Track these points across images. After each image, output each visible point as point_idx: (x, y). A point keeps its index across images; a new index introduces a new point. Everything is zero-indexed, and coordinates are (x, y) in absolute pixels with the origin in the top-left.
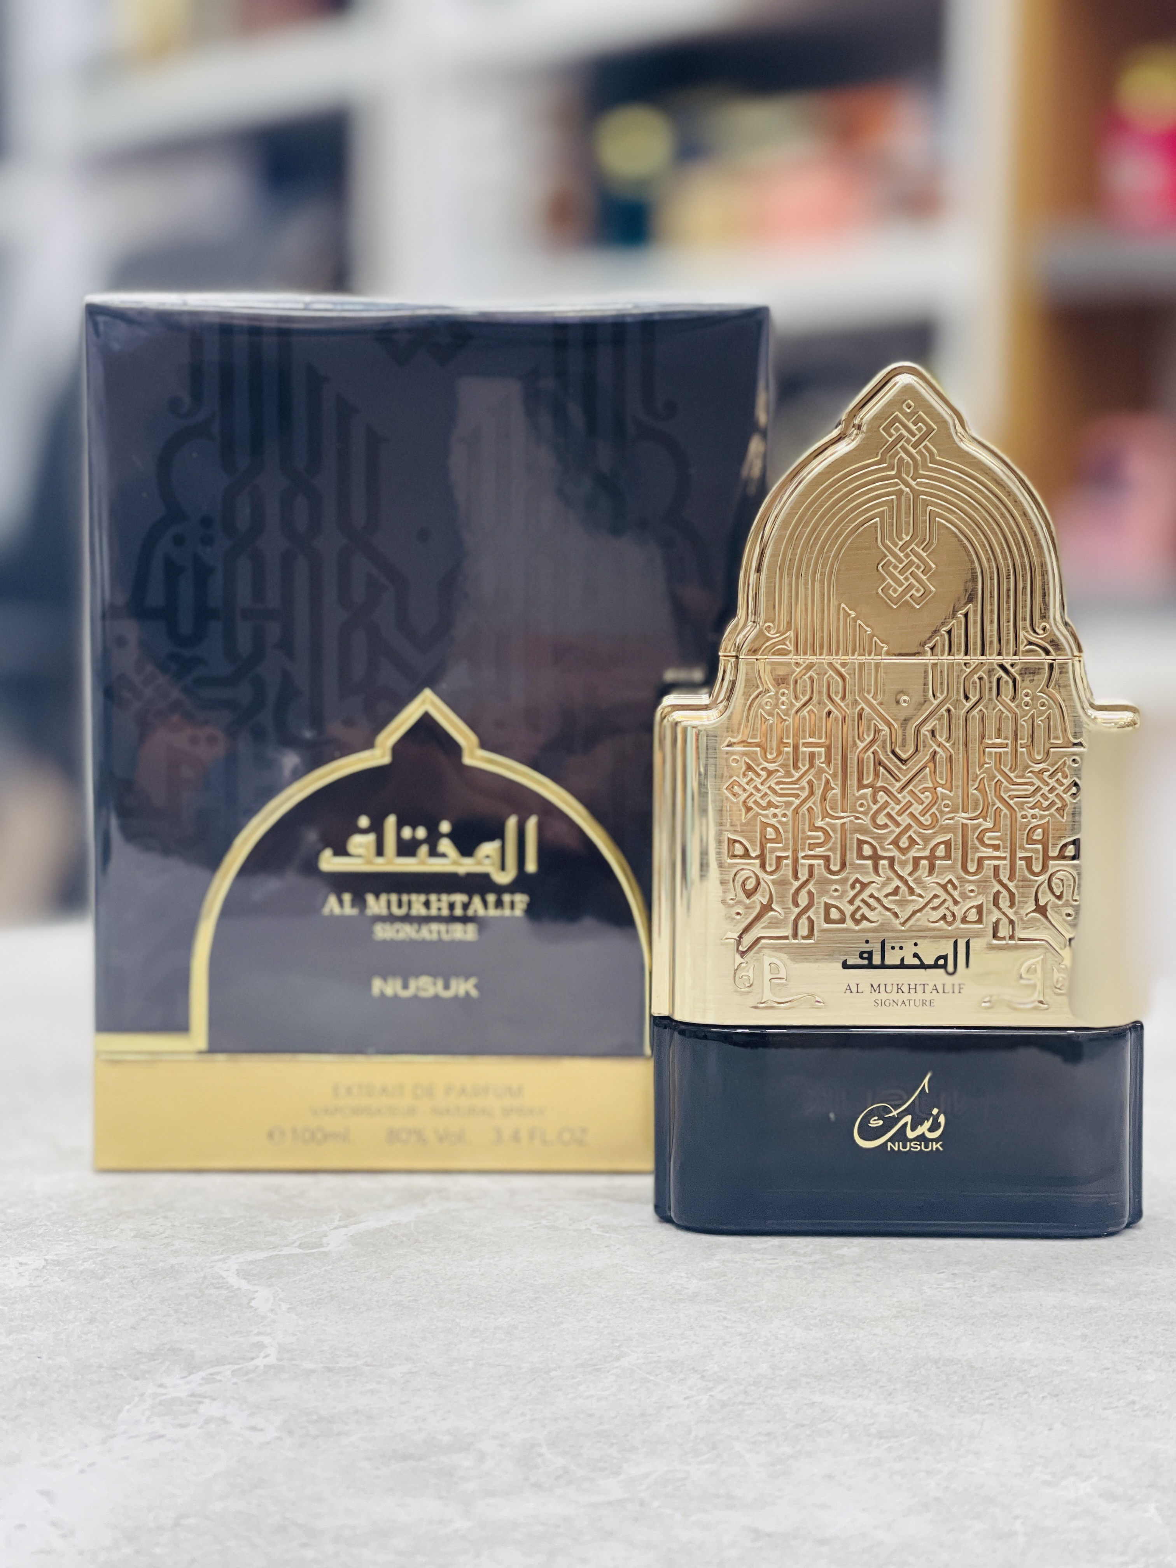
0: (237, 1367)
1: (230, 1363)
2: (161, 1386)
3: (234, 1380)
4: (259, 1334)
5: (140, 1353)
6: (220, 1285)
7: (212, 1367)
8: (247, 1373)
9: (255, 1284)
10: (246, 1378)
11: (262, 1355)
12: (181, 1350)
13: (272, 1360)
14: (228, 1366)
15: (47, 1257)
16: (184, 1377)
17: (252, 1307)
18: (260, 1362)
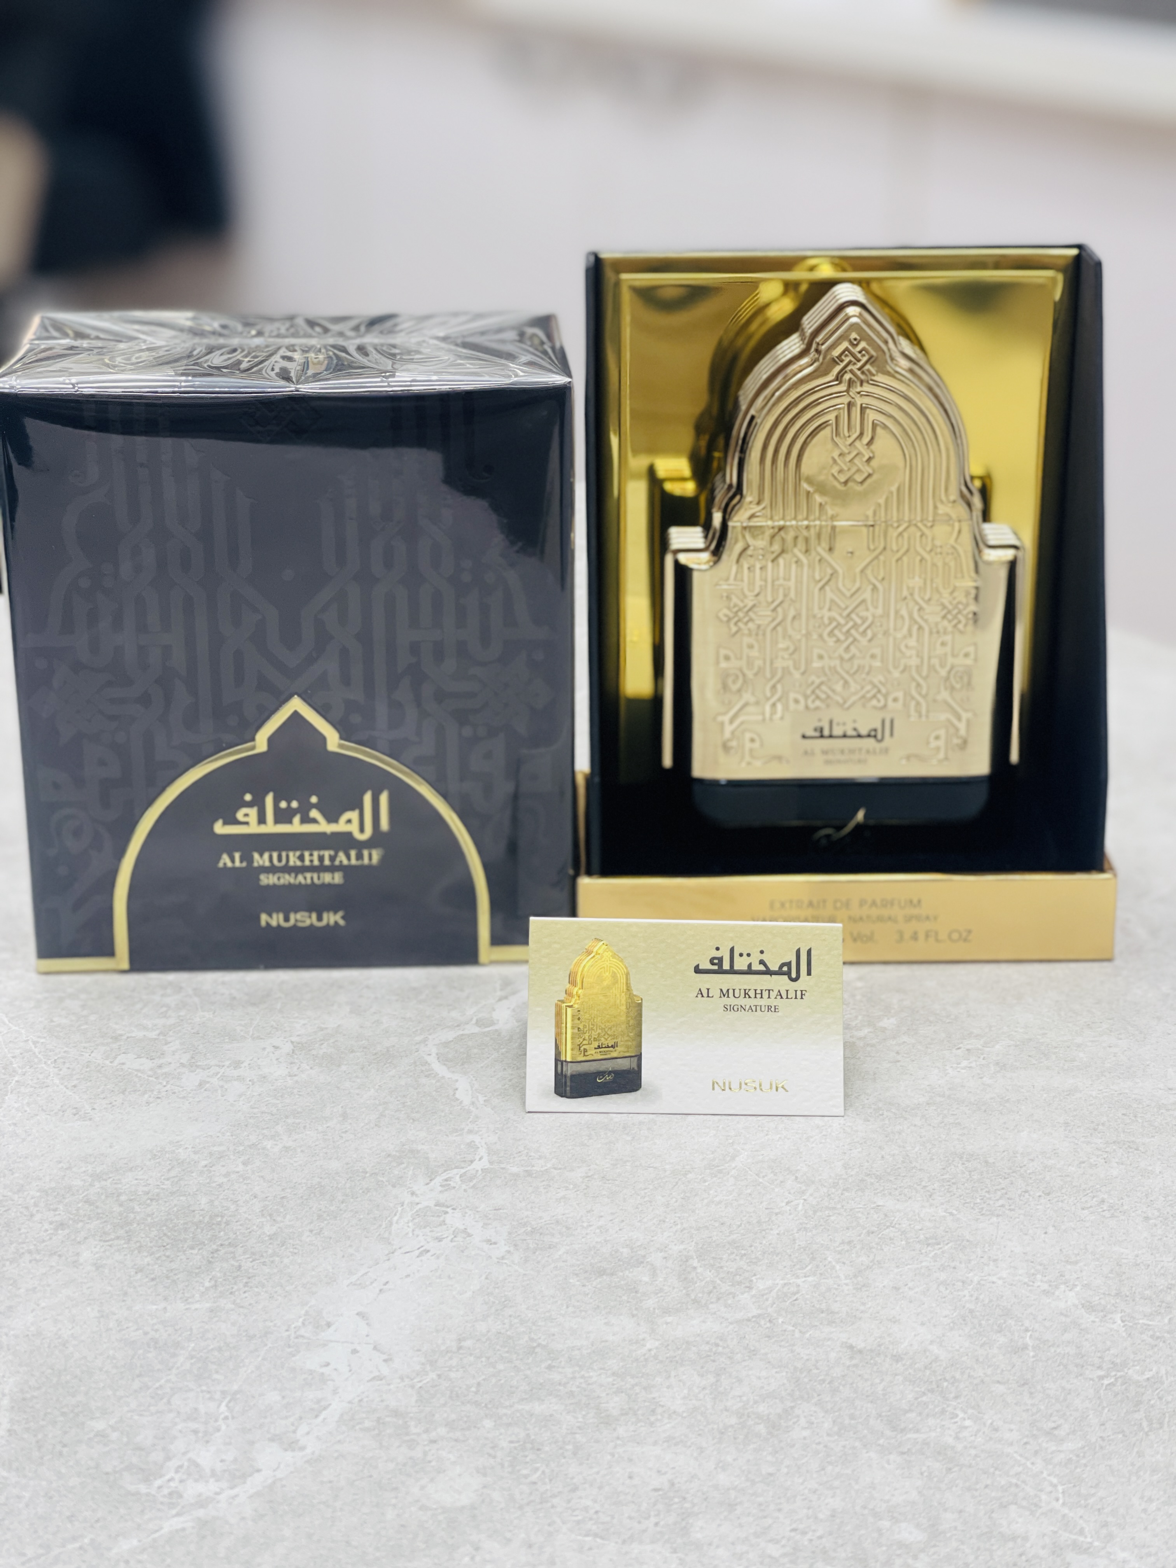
0: (463, 1171)
1: (456, 1167)
2: (413, 1194)
3: (464, 1187)
4: (470, 1132)
5: (389, 1155)
6: (429, 1073)
7: (445, 1171)
8: (471, 1179)
9: (453, 1072)
10: (472, 1184)
11: (477, 1158)
12: (418, 1152)
13: (485, 1163)
14: (455, 1171)
15: (294, 1039)
16: (427, 1184)
17: (457, 1100)
18: (477, 1166)
